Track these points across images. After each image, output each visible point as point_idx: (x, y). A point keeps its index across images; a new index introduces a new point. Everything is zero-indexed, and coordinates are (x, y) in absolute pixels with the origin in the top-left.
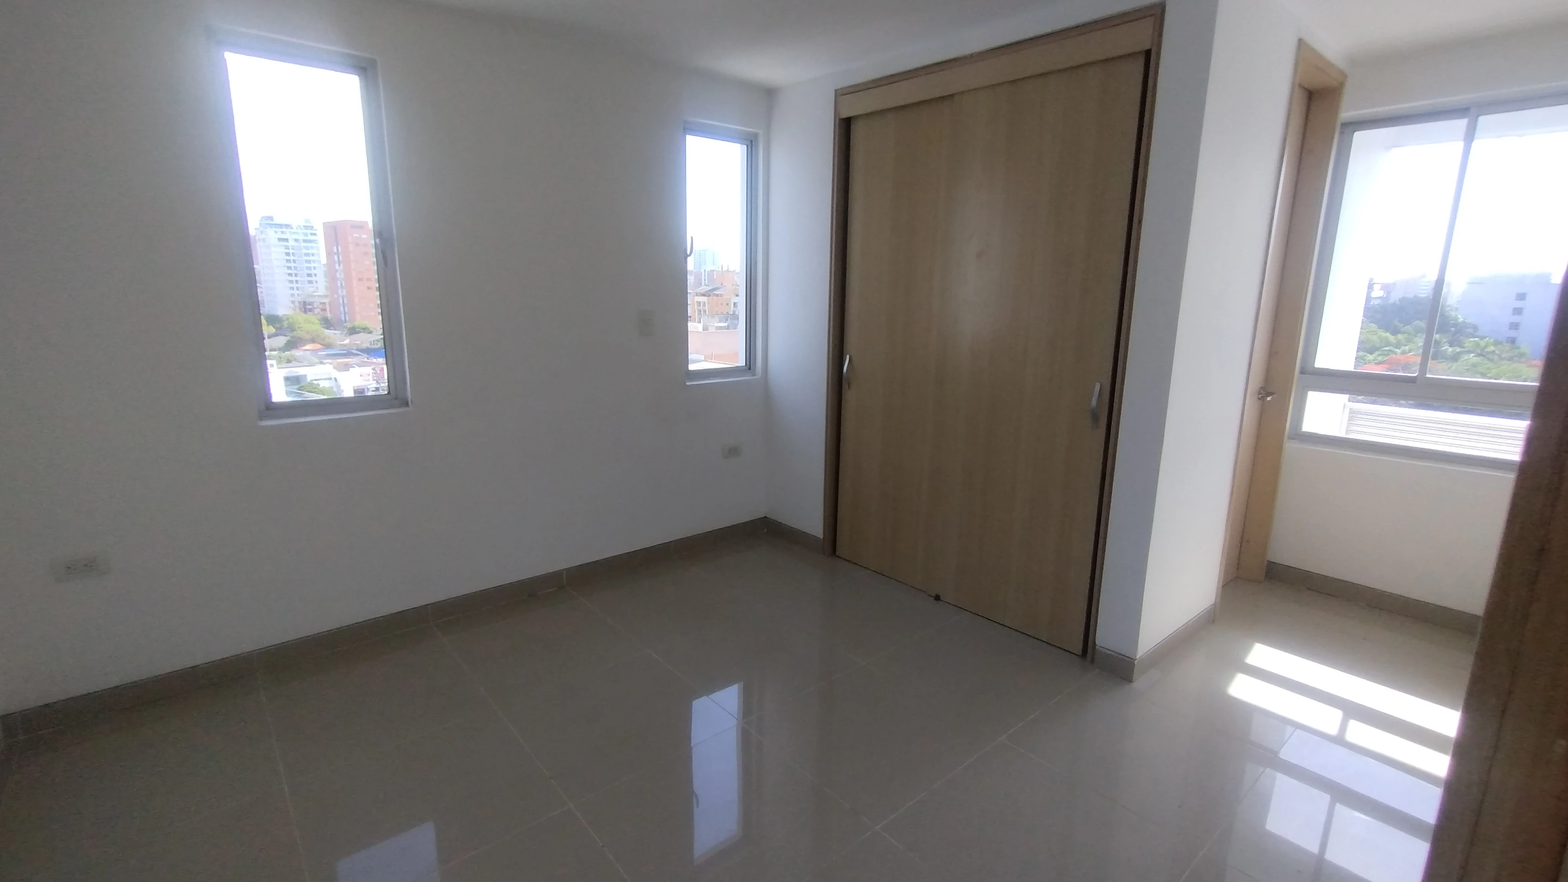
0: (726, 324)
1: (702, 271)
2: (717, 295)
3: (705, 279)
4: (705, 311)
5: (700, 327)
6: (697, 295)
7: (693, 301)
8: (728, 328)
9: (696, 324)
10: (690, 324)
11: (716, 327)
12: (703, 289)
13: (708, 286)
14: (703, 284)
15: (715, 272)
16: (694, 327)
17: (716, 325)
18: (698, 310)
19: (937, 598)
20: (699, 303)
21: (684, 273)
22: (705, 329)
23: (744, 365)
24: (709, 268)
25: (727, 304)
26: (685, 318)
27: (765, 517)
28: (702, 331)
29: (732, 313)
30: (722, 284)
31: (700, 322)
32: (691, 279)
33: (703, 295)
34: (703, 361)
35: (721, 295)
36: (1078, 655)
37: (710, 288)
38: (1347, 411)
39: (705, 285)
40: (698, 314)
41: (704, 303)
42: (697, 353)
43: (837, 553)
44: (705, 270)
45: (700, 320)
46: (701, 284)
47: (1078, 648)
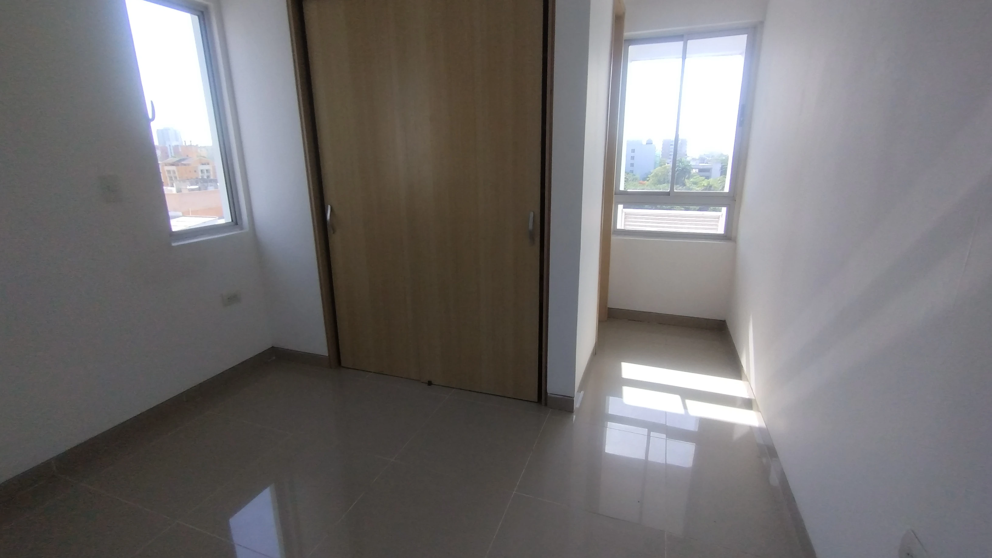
0: (197, 187)
1: (167, 145)
2: (185, 165)
3: (171, 152)
4: (176, 178)
5: (174, 190)
6: (166, 165)
7: (165, 170)
8: (199, 189)
9: (169, 188)
10: (164, 188)
11: (189, 189)
12: (171, 160)
13: (175, 157)
14: (170, 156)
15: (179, 147)
16: (169, 190)
17: (188, 187)
18: (169, 177)
19: (430, 383)
20: (169, 172)
21: (152, 148)
22: (179, 191)
23: (230, 221)
24: (174, 143)
25: (195, 171)
26: (160, 184)
27: (273, 347)
28: (176, 193)
29: (201, 178)
30: (187, 156)
31: (172, 186)
32: (159, 153)
33: (172, 165)
34: (182, 216)
35: (189, 165)
36: (535, 402)
37: (177, 159)
38: (624, 214)
39: (172, 157)
40: (170, 180)
41: (174, 172)
42: (175, 210)
43: (343, 364)
44: (170, 145)
45: (173, 185)
46: (168, 156)
47: (535, 398)
